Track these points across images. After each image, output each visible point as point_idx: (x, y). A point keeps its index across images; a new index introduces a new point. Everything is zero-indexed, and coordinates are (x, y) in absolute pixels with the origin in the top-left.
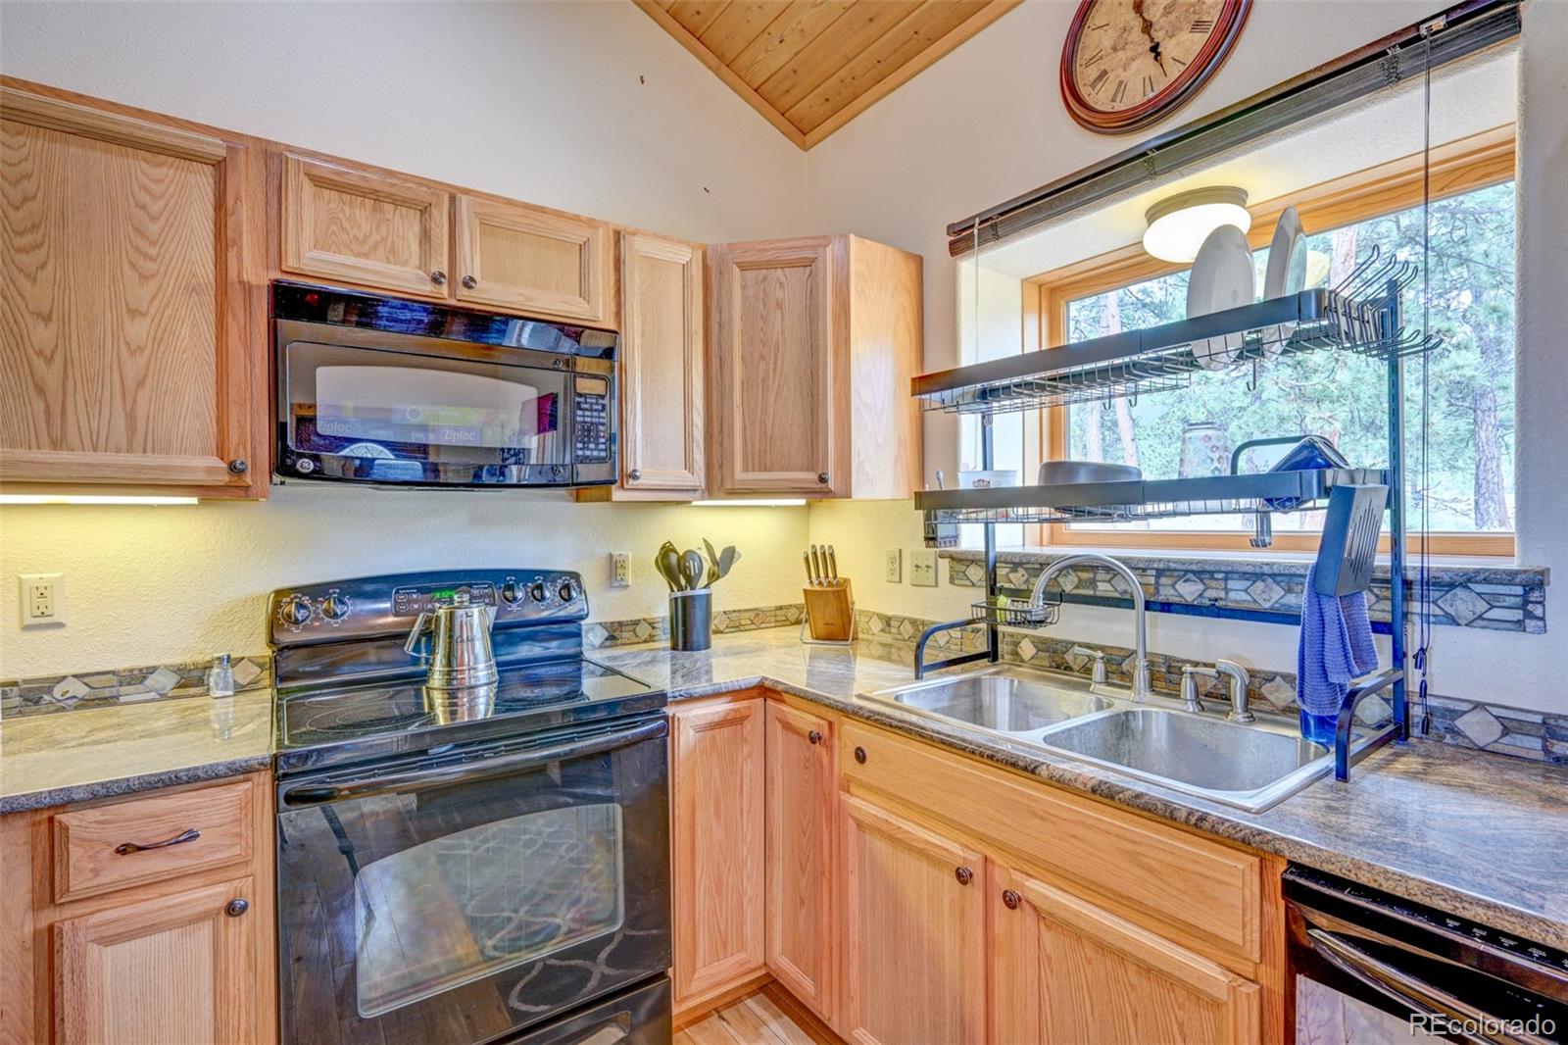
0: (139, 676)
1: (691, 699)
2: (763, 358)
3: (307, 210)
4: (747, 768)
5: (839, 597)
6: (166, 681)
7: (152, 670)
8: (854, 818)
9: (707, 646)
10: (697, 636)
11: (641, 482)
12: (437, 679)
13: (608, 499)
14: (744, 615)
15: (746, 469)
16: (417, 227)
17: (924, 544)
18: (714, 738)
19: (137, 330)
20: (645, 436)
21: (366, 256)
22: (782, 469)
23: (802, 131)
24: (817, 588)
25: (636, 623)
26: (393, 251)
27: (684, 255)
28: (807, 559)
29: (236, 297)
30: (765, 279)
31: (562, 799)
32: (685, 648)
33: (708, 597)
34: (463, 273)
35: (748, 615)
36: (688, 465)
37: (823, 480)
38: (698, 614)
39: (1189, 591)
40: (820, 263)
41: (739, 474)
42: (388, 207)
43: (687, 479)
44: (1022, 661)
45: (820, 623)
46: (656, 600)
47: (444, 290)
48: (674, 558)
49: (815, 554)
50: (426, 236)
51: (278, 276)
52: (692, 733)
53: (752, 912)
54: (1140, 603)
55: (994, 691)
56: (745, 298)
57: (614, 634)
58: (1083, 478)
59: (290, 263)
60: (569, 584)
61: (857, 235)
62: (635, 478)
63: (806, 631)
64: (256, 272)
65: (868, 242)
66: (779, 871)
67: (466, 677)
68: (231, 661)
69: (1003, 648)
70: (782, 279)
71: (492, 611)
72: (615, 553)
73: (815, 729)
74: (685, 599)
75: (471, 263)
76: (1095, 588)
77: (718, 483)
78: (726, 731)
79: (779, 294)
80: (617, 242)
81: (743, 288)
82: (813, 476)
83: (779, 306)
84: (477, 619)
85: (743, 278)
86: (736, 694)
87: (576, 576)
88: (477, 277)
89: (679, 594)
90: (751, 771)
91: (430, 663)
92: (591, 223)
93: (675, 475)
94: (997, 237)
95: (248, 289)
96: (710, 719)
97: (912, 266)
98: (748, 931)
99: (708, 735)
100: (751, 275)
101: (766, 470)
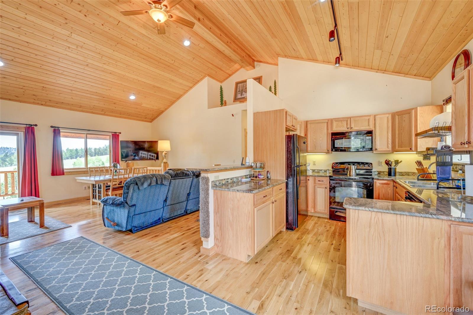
0: (321, 170)
2: (401, 129)
3: (335, 124)
6: (323, 171)
7: (322, 170)
10: (393, 174)
11: (378, 150)
12: (348, 174)
13: (373, 152)
15: (398, 148)
16: (346, 123)
19: (321, 139)
21: (341, 127)
23: (430, 78)
25: (384, 172)
26: (343, 126)
27: (387, 115)
29: (328, 134)
30: (402, 117)
34: (351, 127)
36: (388, 147)
37: (411, 149)
38: (393, 171)
40: (412, 112)
42: (343, 122)
43: (388, 150)
46: (385, 168)
47: (349, 129)
48: (387, 161)
51: (332, 132)
56: (398, 120)
57: (379, 173)
59: (333, 130)
60: (369, 164)
61: (419, 107)
64: (330, 132)
65: (422, 107)
68: (329, 170)
70: (405, 116)
71: (356, 167)
72: (380, 161)
75: (353, 126)
77: (394, 150)
78: (385, 185)
79: (404, 119)
80: (375, 117)
81: (398, 118)
82: (409, 148)
83: (404, 121)
84: (353, 168)
85: (398, 117)
86: (387, 180)
87: (371, 164)
88: (353, 127)
89: (389, 167)
91: (347, 172)
92: (370, 116)
93: (386, 149)
94: (448, 103)
95: (329, 133)
96: (382, 183)
99: (382, 185)
100: (400, 116)
101: (402, 147)
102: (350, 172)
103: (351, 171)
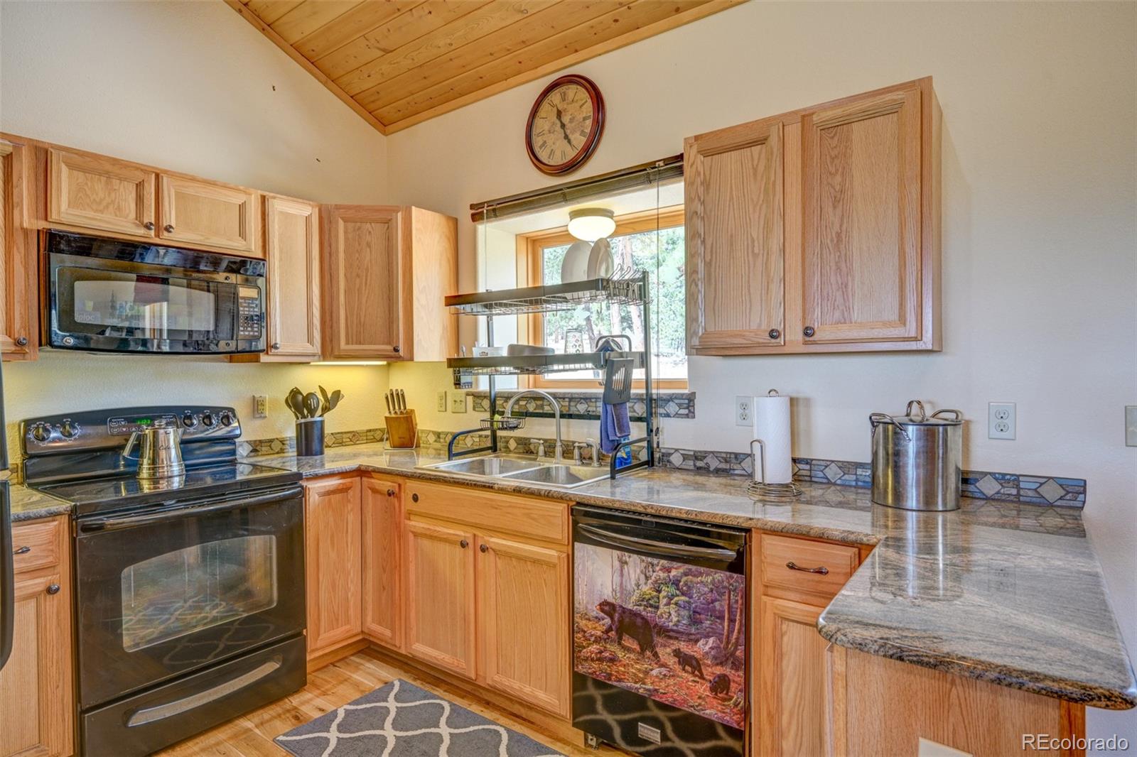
1: (317, 477)
2: (358, 276)
3: (64, 181)
4: (351, 518)
5: (407, 421)
8: (413, 532)
9: (322, 453)
10: (315, 446)
11: (280, 351)
12: (145, 473)
13: (257, 360)
14: (344, 436)
15: (347, 343)
16: (134, 195)
17: (453, 387)
18: (330, 500)
20: (282, 323)
21: (102, 212)
22: (371, 343)
23: (384, 124)
24: (393, 416)
26: (119, 208)
27: (307, 211)
28: (387, 398)
29: (19, 238)
30: (359, 228)
31: (241, 532)
32: (307, 455)
33: (322, 422)
34: (164, 222)
35: (349, 435)
36: (310, 340)
37: (396, 350)
38: (316, 433)
39: (582, 408)
40: (394, 221)
41: (343, 345)
42: (115, 182)
43: (310, 349)
44: (510, 451)
45: (396, 438)
46: (286, 426)
47: (152, 233)
48: (300, 398)
49: (392, 394)
50: (140, 200)
51: (46, 225)
52: (317, 497)
53: (354, 601)
54: (558, 414)
55: (491, 466)
56: (346, 239)
57: (256, 447)
58: (526, 354)
59: (52, 216)
60: (227, 415)
61: (416, 206)
62: (276, 348)
63: (387, 445)
64: (32, 222)
65: (423, 210)
66: (370, 574)
67: (164, 471)
69: (499, 445)
70: (370, 229)
71: (180, 431)
72: (257, 396)
73: (391, 489)
74: (306, 424)
75: (170, 217)
76: (543, 409)
77: (329, 351)
78: (338, 496)
79: (368, 238)
80: (263, 203)
81: (346, 232)
82: (390, 348)
83: (369, 245)
84: (171, 437)
85: (346, 228)
86: (343, 474)
87: (232, 410)
88: (173, 224)
89: (303, 421)
90: (352, 518)
91: (140, 464)
92: (247, 191)
93: (302, 346)
94: (496, 216)
95: (25, 231)
96: (327, 489)
97: (451, 224)
98: (351, 612)
99: (327, 498)
100: (350, 225)
101: (360, 344)
102: (154, 461)
103: (163, 454)
